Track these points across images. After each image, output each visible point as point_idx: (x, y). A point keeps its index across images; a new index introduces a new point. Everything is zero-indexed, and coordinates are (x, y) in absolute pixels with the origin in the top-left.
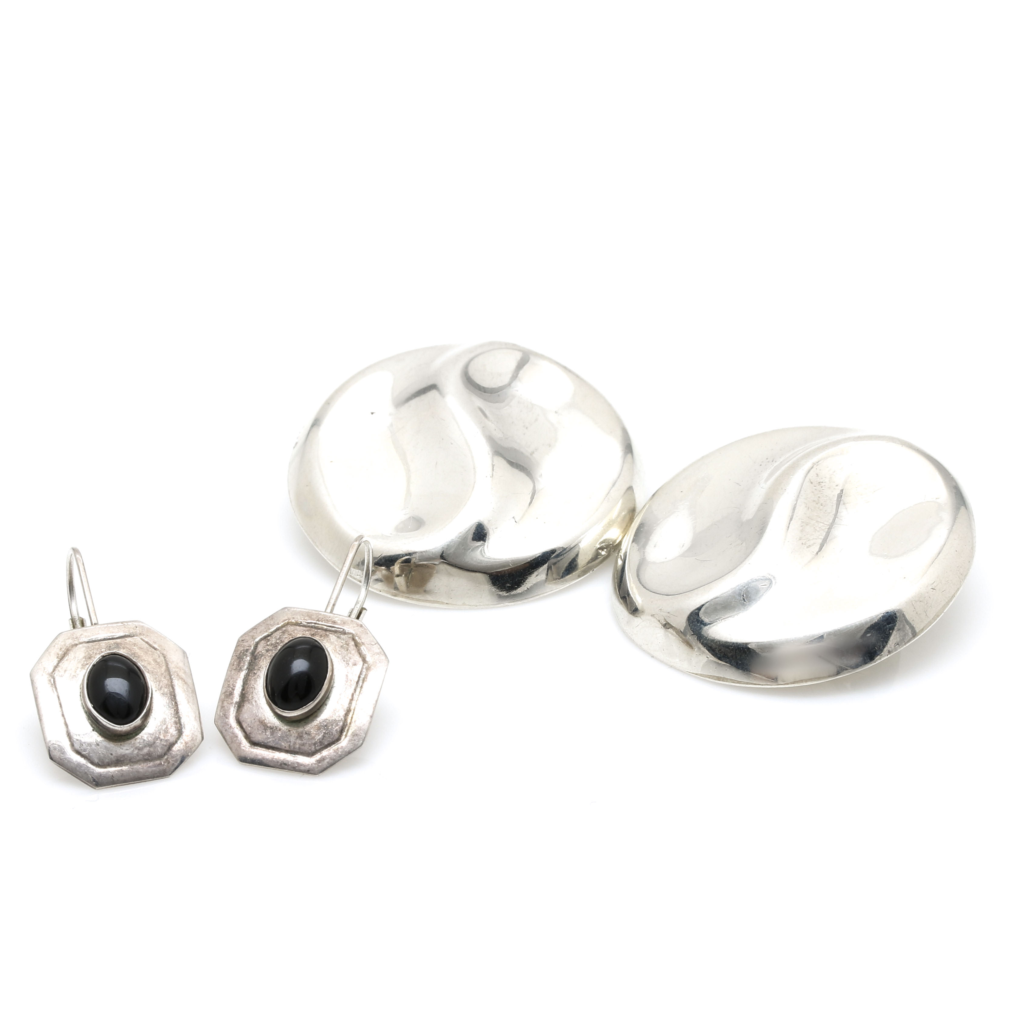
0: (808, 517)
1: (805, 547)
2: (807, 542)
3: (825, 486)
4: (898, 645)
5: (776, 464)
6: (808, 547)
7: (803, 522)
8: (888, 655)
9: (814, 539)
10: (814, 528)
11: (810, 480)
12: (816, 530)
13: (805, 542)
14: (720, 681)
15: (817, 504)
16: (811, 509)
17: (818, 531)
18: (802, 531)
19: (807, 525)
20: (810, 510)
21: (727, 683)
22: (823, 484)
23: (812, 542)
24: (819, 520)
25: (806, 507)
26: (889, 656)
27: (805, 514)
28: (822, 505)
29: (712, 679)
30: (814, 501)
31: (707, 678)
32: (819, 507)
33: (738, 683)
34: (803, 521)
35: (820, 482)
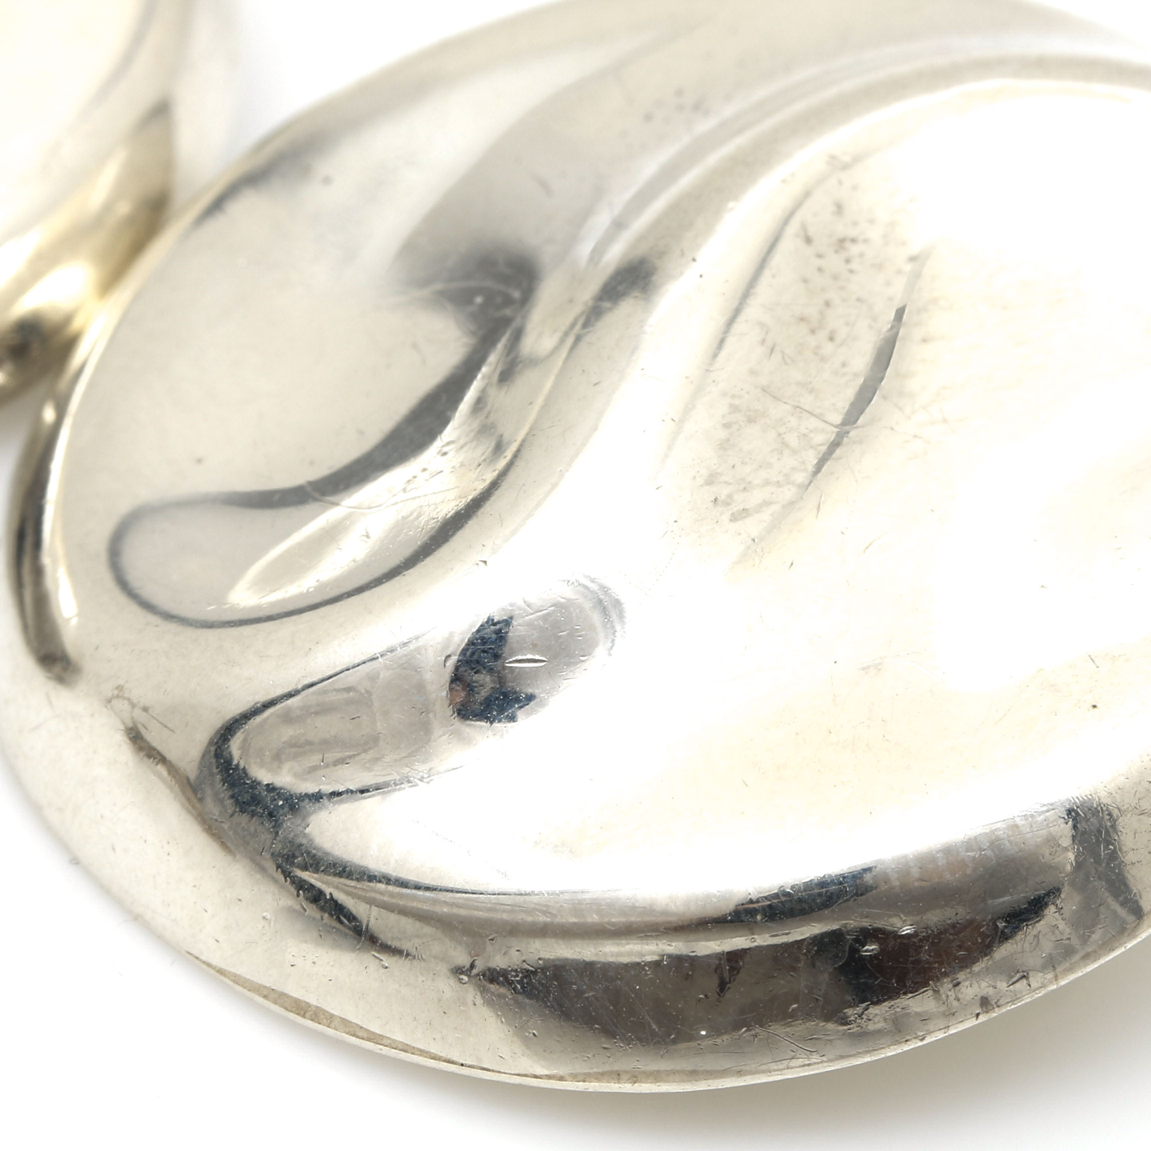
0: (764, 390)
1: (726, 517)
2: (736, 497)
3: (861, 255)
4: (1024, 981)
5: (704, 126)
6: (734, 518)
7: (734, 409)
8: (978, 1015)
9: (767, 483)
10: (780, 435)
11: (804, 227)
12: (785, 444)
13: (730, 496)
14: (304, 1016)
15: (813, 332)
16: (783, 352)
17: (794, 452)
18: (724, 446)
19: (751, 420)
20: (778, 356)
21: (331, 1032)
22: (854, 249)
23: (756, 497)
24: (807, 401)
25: (763, 342)
26: (982, 1018)
27: (753, 372)
28: (831, 339)
29: (275, 1002)
30: (802, 319)
31: (259, 995)
32: (818, 347)
33: (369, 1040)
34: (736, 402)
35: (842, 241)
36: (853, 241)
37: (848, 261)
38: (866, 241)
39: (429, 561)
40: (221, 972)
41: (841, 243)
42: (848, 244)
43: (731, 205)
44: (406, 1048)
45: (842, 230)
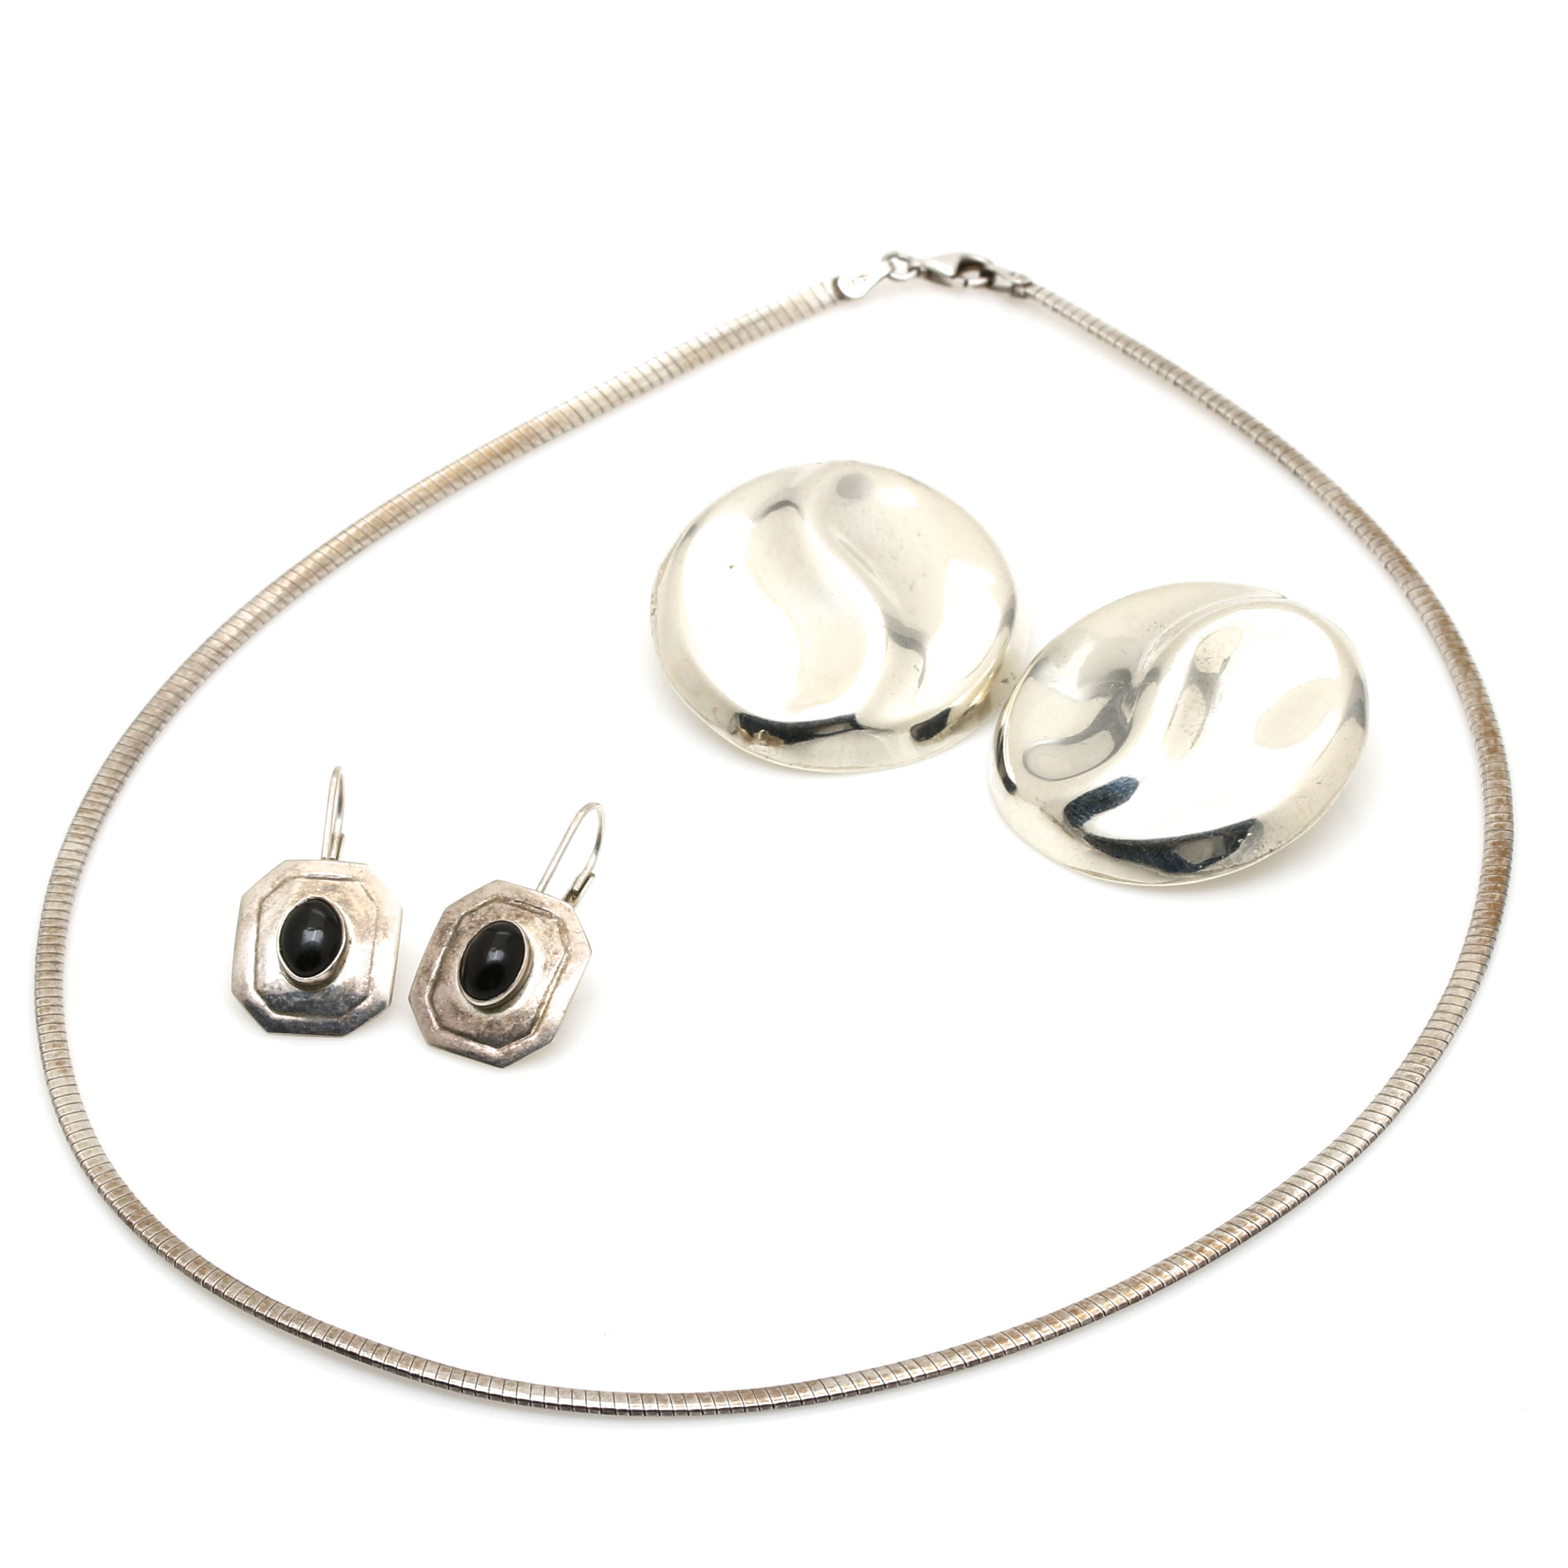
36: (1209, 658)
37: (1209, 664)
38: (1212, 658)
39: (1114, 756)
40: (1073, 868)
41: (1206, 659)
42: (1209, 660)
43: (1177, 653)
44: (1124, 881)
45: (1206, 656)
